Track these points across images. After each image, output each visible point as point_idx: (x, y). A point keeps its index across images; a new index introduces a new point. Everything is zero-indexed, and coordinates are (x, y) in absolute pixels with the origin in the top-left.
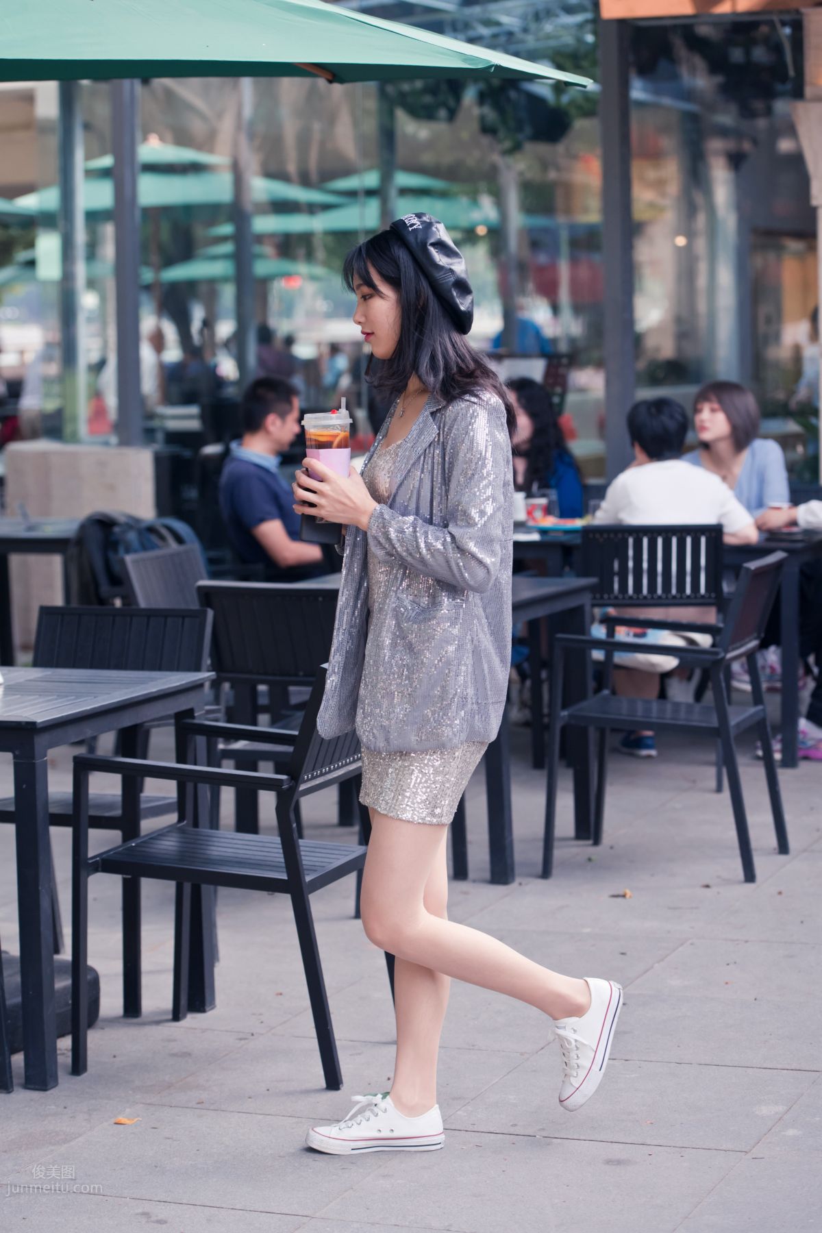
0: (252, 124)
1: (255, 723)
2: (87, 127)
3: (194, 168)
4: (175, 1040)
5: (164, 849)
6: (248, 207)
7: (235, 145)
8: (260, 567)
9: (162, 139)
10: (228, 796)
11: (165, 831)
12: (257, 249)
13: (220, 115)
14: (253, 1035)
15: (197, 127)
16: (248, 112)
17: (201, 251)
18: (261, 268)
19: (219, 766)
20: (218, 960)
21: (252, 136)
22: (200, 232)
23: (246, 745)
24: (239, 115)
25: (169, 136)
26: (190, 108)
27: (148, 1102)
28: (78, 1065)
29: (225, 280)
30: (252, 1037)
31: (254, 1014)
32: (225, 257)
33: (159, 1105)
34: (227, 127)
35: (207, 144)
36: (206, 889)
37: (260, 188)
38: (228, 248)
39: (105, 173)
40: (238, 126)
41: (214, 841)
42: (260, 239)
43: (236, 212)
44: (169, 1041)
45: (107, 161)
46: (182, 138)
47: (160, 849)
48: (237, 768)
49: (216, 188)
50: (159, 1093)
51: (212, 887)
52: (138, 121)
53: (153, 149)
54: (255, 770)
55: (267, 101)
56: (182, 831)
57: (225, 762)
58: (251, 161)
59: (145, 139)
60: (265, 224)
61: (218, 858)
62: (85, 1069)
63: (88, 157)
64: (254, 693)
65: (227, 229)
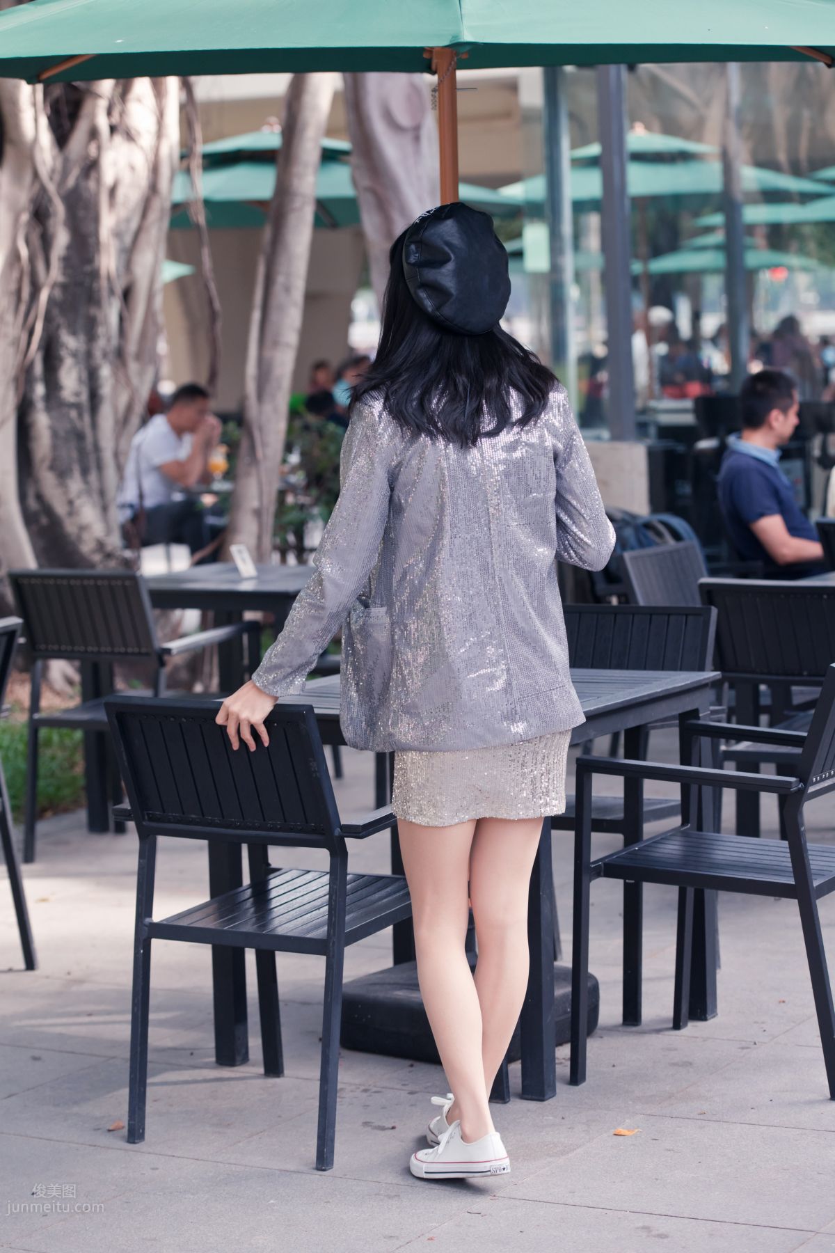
0: (740, 111)
1: (757, 724)
2: (573, 117)
3: (682, 157)
4: (676, 1049)
5: (668, 853)
6: (739, 197)
7: (724, 133)
8: (759, 564)
9: (648, 128)
10: (729, 797)
11: (669, 834)
12: (748, 240)
13: (708, 103)
14: (755, 1044)
15: (685, 115)
16: (735, 99)
17: (686, 242)
18: (752, 259)
19: (721, 768)
20: (720, 967)
21: (740, 124)
22: (687, 223)
23: (748, 747)
24: (727, 103)
25: (656, 124)
26: (677, 94)
27: (649, 1112)
28: (577, 1075)
29: (715, 271)
30: (755, 1046)
31: (755, 1022)
32: (717, 247)
33: (659, 1116)
34: (715, 114)
35: (694, 134)
36: (708, 893)
37: (750, 177)
38: (718, 238)
39: (593, 162)
40: (727, 114)
41: (720, 845)
42: (751, 229)
43: (726, 202)
44: (669, 1050)
45: (594, 150)
46: (670, 127)
47: (663, 853)
48: (738, 769)
49: (705, 177)
50: (660, 1103)
51: (714, 891)
52: (626, 107)
53: (639, 137)
54: (757, 771)
55: (756, 86)
56: (685, 834)
57: (727, 764)
58: (740, 149)
59: (632, 127)
60: (756, 214)
61: (723, 862)
62: (583, 1079)
63: (574, 146)
64: (757, 693)
65: (717, 219)
